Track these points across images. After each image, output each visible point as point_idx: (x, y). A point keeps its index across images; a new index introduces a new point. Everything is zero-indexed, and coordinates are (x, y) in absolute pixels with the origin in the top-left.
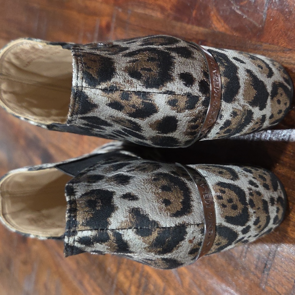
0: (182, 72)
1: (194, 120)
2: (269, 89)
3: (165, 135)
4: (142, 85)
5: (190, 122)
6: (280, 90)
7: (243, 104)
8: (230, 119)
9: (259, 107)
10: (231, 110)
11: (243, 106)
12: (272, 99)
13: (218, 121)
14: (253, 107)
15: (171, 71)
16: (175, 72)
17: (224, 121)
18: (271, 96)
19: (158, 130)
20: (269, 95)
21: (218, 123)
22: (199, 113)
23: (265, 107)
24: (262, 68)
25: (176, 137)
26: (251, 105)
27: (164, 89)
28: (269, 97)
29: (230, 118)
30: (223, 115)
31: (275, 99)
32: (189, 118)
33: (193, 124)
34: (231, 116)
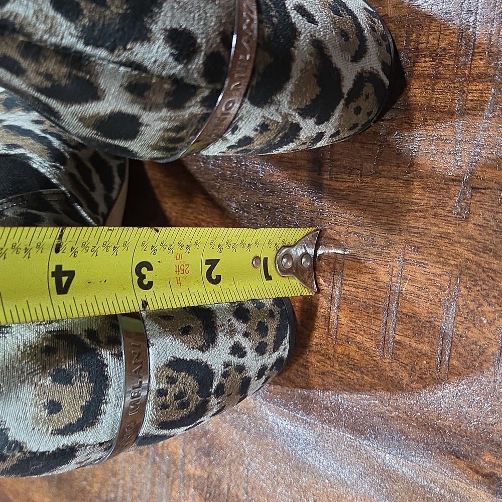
0: (174, 26)
1: (178, 129)
2: (347, 85)
3: (109, 141)
4: (76, 34)
5: (167, 130)
6: (369, 89)
7: (286, 111)
8: (252, 136)
9: (316, 119)
10: (259, 121)
11: (285, 116)
12: (346, 105)
13: (228, 135)
14: (304, 118)
15: (151, 17)
16: (160, 23)
17: (240, 137)
18: (346, 100)
19: (96, 130)
20: (343, 97)
21: (226, 139)
22: (190, 119)
23: (328, 120)
24: (347, 39)
25: (131, 148)
26: (300, 115)
27: (124, 56)
28: (342, 102)
29: (252, 134)
30: (240, 126)
31: (353, 105)
32: (166, 123)
33: (174, 135)
34: (256, 130)
